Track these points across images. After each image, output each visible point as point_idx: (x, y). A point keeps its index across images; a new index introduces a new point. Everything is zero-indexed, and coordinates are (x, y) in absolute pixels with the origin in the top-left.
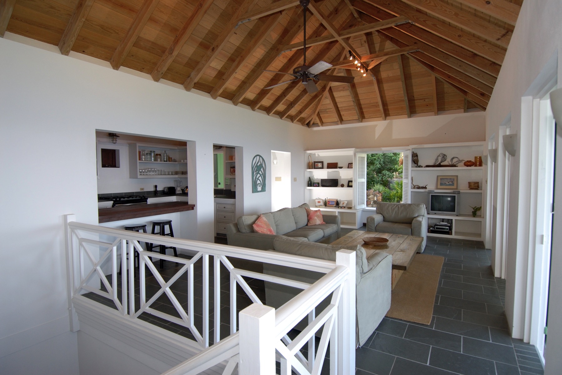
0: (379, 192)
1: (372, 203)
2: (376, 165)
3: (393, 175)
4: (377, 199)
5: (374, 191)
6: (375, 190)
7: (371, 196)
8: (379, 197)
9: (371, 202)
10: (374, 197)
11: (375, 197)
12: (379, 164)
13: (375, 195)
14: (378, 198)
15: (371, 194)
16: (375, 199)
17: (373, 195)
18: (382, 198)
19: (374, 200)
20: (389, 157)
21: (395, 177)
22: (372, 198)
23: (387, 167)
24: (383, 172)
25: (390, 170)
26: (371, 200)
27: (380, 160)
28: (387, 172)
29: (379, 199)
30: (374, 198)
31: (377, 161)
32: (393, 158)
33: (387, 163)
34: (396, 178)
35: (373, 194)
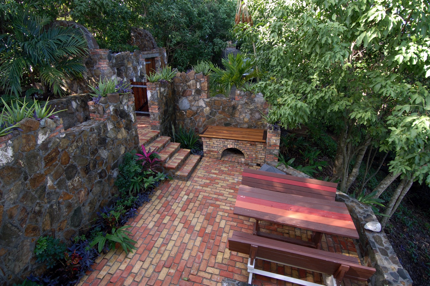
0: (204, 74)
1: (193, 94)
2: (205, 30)
3: (227, 44)
4: (201, 87)
5: (196, 73)
6: (197, 71)
7: (191, 82)
8: (203, 83)
9: (192, 92)
10: (196, 83)
11: (198, 84)
12: (210, 28)
13: (197, 80)
14: (202, 85)
15: (191, 79)
16: (198, 87)
17: (194, 81)
18: (208, 84)
19: (196, 87)
20: (221, 20)
21: (228, 46)
22: (193, 86)
23: (220, 33)
24: (215, 39)
25: (223, 37)
26: (192, 88)
27: (211, 23)
28: (218, 40)
29: (204, 86)
30: (196, 85)
31: (207, 24)
32: (226, 21)
33: (219, 28)
34: (230, 47)
35: (194, 79)
